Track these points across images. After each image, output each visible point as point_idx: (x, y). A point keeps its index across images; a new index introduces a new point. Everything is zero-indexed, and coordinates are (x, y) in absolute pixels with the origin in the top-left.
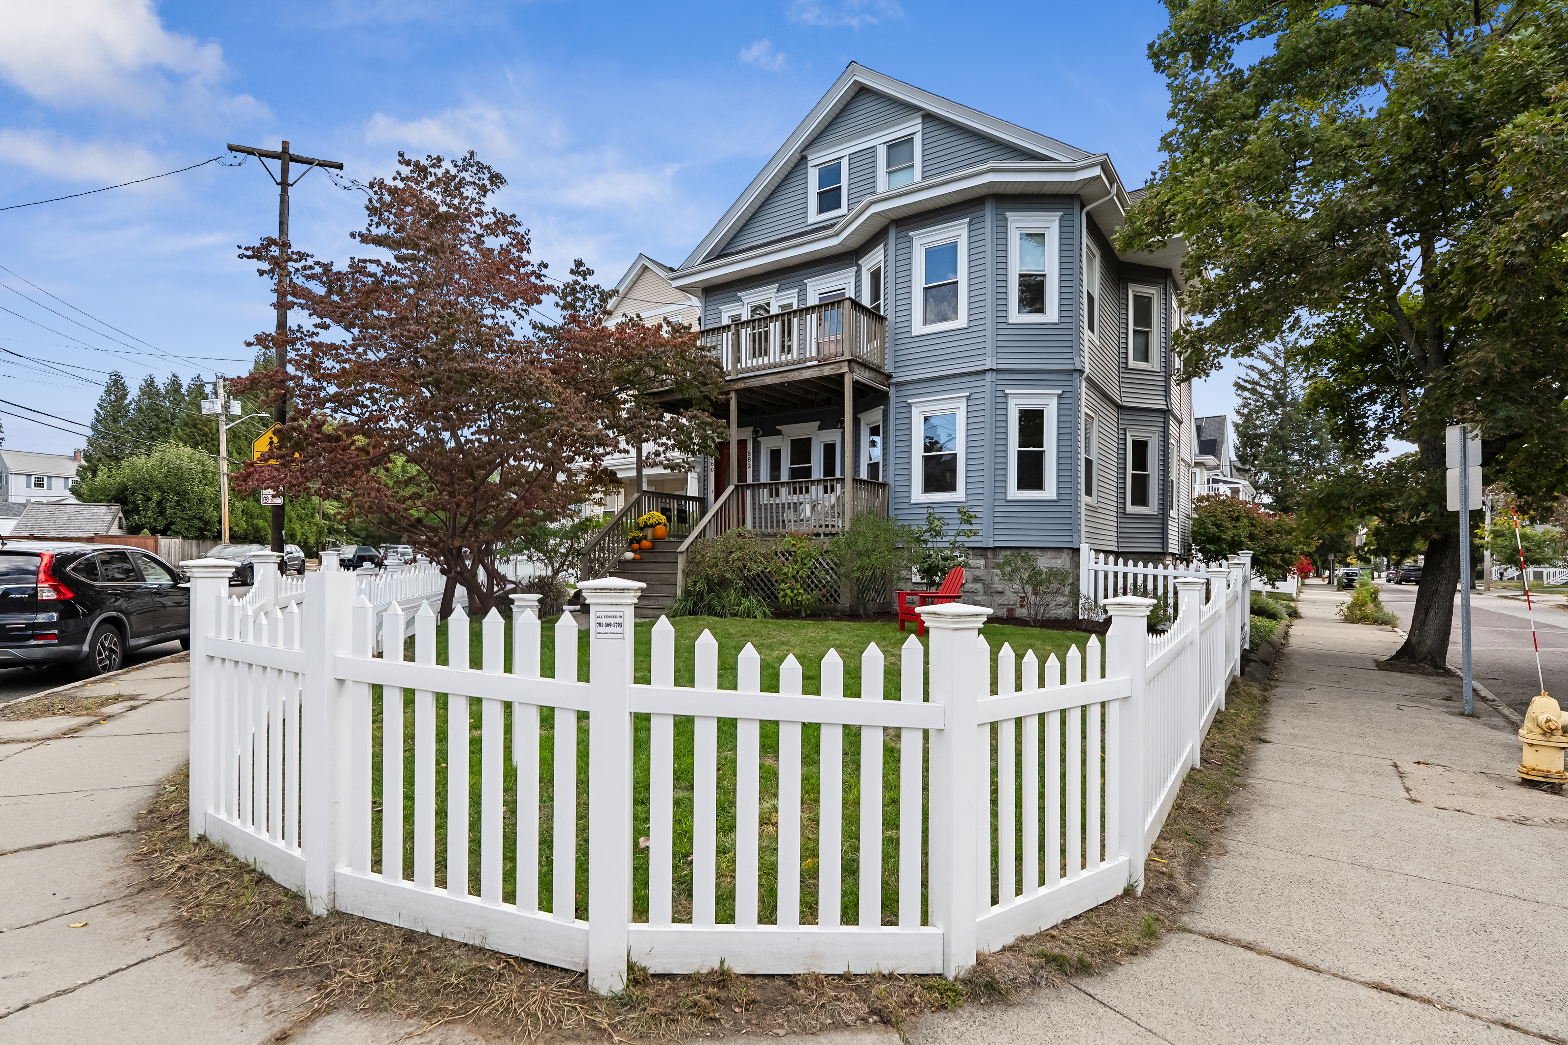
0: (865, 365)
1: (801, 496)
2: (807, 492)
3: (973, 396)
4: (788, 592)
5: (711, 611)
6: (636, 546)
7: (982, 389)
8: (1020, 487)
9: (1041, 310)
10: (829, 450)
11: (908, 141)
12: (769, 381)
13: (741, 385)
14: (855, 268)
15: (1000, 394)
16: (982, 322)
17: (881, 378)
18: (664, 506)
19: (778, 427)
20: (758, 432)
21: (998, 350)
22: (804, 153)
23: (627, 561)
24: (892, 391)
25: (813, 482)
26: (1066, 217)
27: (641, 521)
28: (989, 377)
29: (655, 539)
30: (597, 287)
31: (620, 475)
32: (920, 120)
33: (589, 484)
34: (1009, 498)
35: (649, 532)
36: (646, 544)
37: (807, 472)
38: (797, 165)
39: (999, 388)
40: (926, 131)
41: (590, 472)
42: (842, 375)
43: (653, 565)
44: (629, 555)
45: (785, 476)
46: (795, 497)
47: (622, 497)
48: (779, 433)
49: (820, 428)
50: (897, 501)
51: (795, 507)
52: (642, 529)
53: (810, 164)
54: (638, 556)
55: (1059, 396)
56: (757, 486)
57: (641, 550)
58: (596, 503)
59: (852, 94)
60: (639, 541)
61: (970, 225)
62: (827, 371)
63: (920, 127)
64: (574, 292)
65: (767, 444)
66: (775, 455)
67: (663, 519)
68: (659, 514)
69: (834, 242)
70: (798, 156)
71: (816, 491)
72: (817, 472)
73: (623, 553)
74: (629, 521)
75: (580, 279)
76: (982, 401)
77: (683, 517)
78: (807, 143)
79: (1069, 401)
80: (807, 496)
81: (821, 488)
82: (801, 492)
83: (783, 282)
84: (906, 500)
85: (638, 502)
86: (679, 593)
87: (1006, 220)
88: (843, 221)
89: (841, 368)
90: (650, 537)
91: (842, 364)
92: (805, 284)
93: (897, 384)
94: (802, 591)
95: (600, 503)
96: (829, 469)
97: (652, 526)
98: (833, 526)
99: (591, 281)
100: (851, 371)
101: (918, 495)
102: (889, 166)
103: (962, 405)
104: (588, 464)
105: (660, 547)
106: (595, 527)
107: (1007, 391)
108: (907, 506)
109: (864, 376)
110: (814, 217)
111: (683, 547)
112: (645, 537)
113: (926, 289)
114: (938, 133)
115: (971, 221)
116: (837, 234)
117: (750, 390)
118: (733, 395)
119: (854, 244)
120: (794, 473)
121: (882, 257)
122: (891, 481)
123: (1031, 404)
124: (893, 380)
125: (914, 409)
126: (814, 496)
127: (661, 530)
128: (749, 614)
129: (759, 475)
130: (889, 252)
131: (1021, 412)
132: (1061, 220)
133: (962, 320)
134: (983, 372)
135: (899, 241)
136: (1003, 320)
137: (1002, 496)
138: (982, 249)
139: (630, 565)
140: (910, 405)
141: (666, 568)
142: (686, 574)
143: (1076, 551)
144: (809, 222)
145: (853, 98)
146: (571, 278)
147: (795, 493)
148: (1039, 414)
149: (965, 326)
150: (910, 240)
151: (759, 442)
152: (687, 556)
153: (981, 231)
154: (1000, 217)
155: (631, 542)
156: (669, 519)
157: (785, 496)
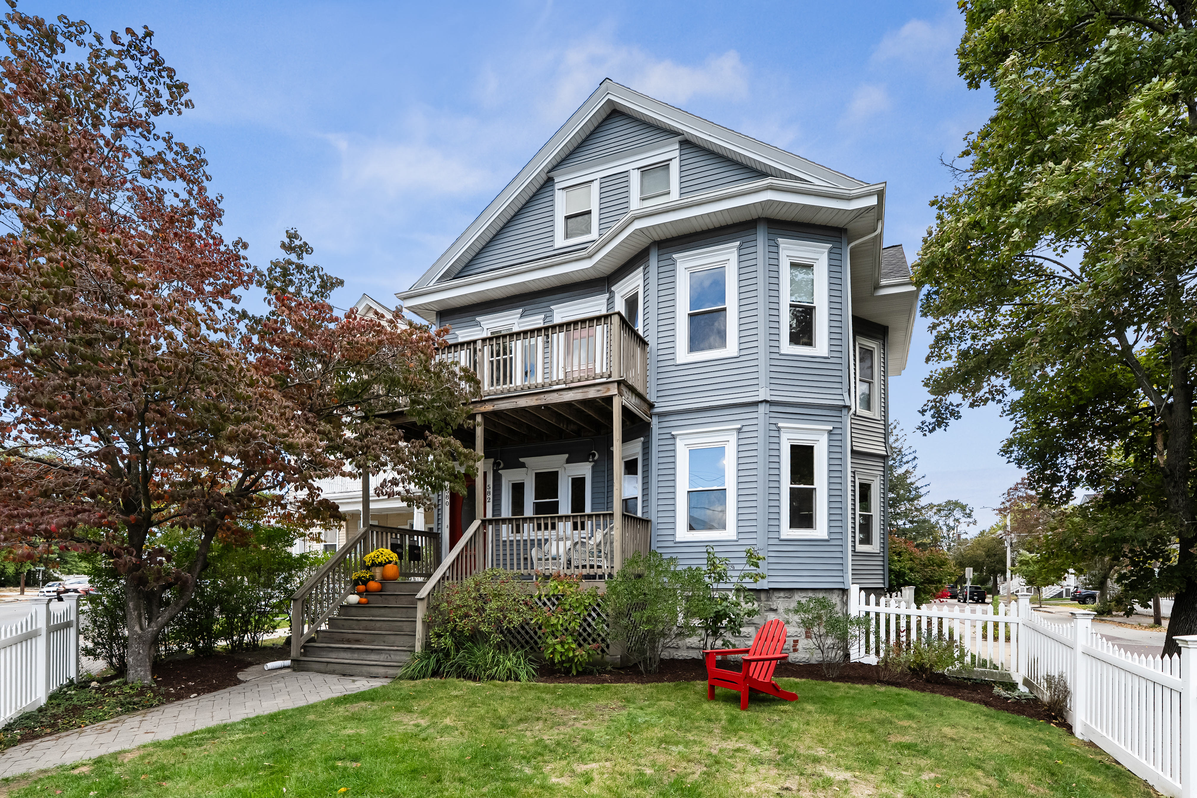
0: (632, 389)
1: (546, 533)
2: (554, 527)
3: (745, 429)
4: (558, 647)
5: (462, 673)
6: (362, 587)
7: (754, 422)
8: (792, 526)
9: (809, 343)
10: (578, 484)
11: (665, 166)
12: (523, 403)
13: (489, 408)
14: (607, 295)
15: (773, 427)
16: (754, 350)
17: (645, 407)
18: (394, 541)
19: (522, 460)
20: (499, 464)
21: (773, 382)
22: (551, 174)
23: (350, 606)
24: (655, 421)
25: (560, 518)
26: (834, 251)
27: (368, 558)
28: (762, 408)
29: (385, 579)
30: (316, 268)
31: (342, 509)
32: (677, 146)
33: (302, 518)
34: (782, 537)
35: (378, 572)
36: (373, 585)
37: (554, 507)
38: (542, 187)
39: (773, 421)
40: (683, 157)
41: (304, 503)
42: (609, 400)
43: (383, 611)
44: (354, 599)
45: (529, 511)
46: (540, 533)
47: (343, 530)
48: (523, 465)
49: (568, 461)
50: (660, 539)
51: (540, 545)
52: (368, 568)
53: (557, 186)
54: (364, 600)
55: (830, 432)
56: (497, 521)
57: (367, 593)
58: (312, 539)
59: (604, 116)
60: (365, 582)
61: (740, 248)
62: (592, 393)
63: (677, 153)
64: (285, 273)
65: (509, 477)
66: (518, 489)
67: (394, 557)
68: (388, 551)
69: (586, 264)
70: (545, 177)
71: (565, 528)
72: (565, 507)
73: (346, 595)
74: (354, 557)
75: (293, 257)
76: (754, 434)
77: (415, 553)
78: (555, 163)
79: (839, 438)
80: (553, 532)
81: (570, 524)
82: (546, 528)
83: (527, 307)
84: (671, 538)
85: (364, 537)
86: (418, 649)
87: (777, 246)
88: (592, 247)
89: (609, 390)
90: (378, 576)
91: (610, 386)
92: (552, 311)
93: (660, 415)
94: (574, 646)
95: (317, 539)
96: (578, 504)
97: (381, 564)
98: (599, 567)
99: (308, 261)
100: (620, 394)
101: (682, 533)
102: (642, 193)
103: (733, 438)
104: (303, 494)
105: (390, 589)
106: (311, 564)
107: (780, 425)
108: (671, 544)
109: (631, 402)
110: (560, 241)
111: (423, 593)
112: (373, 578)
113: (690, 315)
114: (697, 162)
115: (741, 245)
116: (590, 257)
117: (496, 413)
118: (479, 419)
119: (607, 269)
120: (539, 508)
121: (641, 282)
122: (653, 519)
123: (803, 439)
124: (656, 410)
125: (678, 441)
126: (561, 533)
127: (391, 570)
128: (512, 676)
129: (500, 510)
130: (650, 275)
131: (793, 447)
132: (830, 252)
133: (732, 348)
134: (756, 404)
135: (661, 264)
136: (775, 350)
137: (776, 535)
138: (753, 275)
139: (354, 611)
140: (674, 437)
141: (398, 616)
142: (428, 625)
143: (844, 592)
144: (556, 247)
145: (605, 120)
146: (282, 255)
147: (539, 528)
148: (809, 450)
149: (736, 355)
150: (674, 263)
151: (500, 476)
152: (429, 603)
153: (753, 256)
154: (772, 243)
155: (356, 583)
156: (400, 557)
157: (529, 532)
